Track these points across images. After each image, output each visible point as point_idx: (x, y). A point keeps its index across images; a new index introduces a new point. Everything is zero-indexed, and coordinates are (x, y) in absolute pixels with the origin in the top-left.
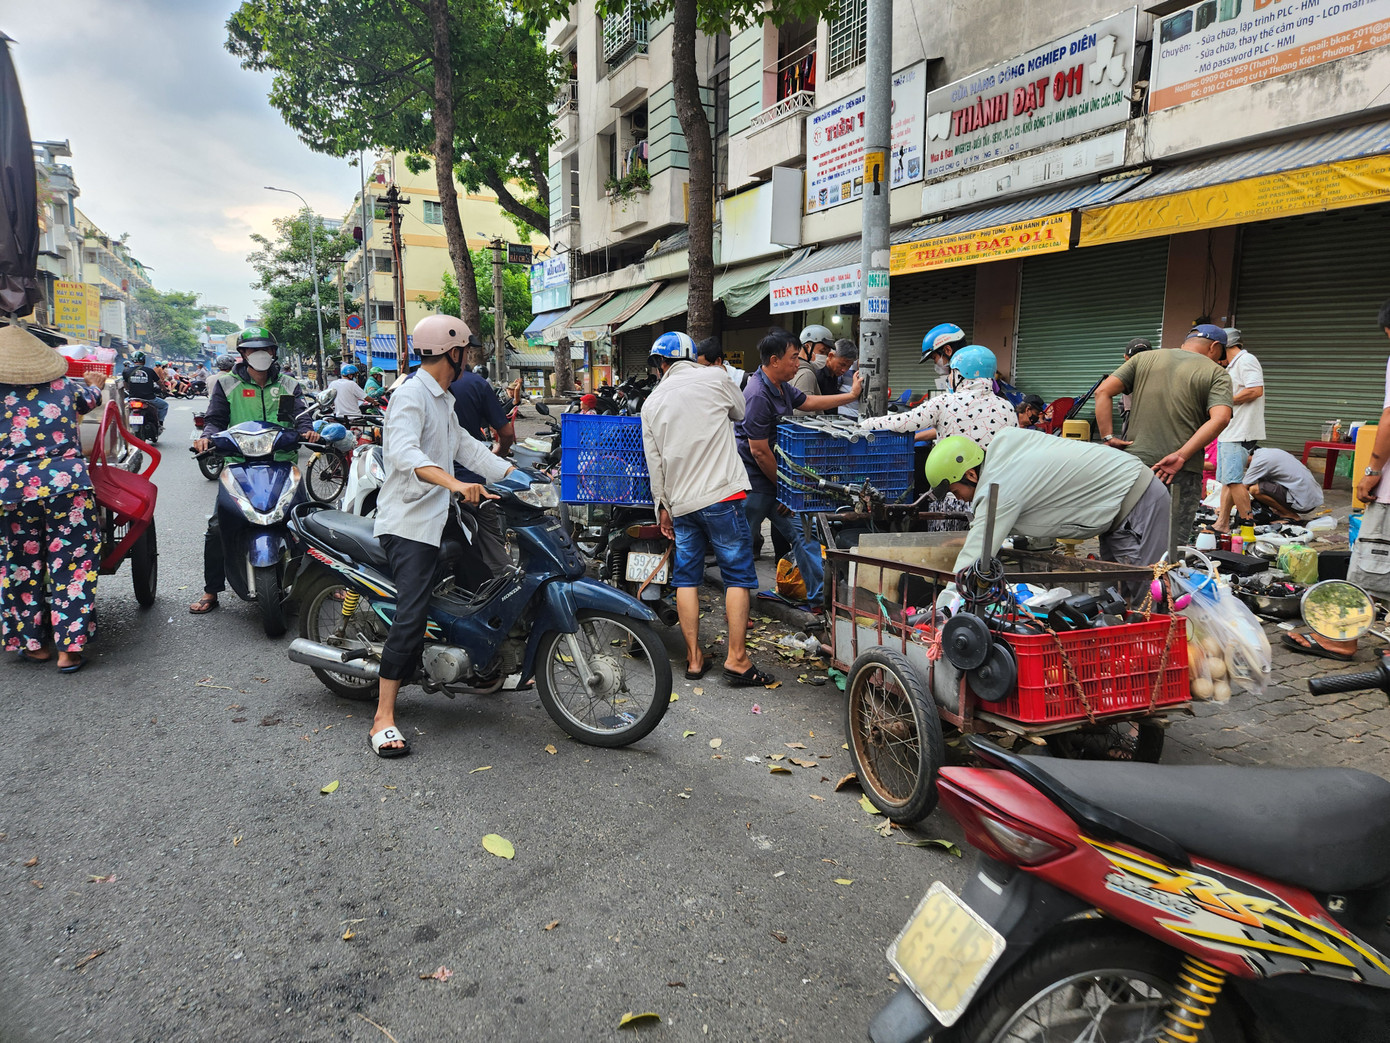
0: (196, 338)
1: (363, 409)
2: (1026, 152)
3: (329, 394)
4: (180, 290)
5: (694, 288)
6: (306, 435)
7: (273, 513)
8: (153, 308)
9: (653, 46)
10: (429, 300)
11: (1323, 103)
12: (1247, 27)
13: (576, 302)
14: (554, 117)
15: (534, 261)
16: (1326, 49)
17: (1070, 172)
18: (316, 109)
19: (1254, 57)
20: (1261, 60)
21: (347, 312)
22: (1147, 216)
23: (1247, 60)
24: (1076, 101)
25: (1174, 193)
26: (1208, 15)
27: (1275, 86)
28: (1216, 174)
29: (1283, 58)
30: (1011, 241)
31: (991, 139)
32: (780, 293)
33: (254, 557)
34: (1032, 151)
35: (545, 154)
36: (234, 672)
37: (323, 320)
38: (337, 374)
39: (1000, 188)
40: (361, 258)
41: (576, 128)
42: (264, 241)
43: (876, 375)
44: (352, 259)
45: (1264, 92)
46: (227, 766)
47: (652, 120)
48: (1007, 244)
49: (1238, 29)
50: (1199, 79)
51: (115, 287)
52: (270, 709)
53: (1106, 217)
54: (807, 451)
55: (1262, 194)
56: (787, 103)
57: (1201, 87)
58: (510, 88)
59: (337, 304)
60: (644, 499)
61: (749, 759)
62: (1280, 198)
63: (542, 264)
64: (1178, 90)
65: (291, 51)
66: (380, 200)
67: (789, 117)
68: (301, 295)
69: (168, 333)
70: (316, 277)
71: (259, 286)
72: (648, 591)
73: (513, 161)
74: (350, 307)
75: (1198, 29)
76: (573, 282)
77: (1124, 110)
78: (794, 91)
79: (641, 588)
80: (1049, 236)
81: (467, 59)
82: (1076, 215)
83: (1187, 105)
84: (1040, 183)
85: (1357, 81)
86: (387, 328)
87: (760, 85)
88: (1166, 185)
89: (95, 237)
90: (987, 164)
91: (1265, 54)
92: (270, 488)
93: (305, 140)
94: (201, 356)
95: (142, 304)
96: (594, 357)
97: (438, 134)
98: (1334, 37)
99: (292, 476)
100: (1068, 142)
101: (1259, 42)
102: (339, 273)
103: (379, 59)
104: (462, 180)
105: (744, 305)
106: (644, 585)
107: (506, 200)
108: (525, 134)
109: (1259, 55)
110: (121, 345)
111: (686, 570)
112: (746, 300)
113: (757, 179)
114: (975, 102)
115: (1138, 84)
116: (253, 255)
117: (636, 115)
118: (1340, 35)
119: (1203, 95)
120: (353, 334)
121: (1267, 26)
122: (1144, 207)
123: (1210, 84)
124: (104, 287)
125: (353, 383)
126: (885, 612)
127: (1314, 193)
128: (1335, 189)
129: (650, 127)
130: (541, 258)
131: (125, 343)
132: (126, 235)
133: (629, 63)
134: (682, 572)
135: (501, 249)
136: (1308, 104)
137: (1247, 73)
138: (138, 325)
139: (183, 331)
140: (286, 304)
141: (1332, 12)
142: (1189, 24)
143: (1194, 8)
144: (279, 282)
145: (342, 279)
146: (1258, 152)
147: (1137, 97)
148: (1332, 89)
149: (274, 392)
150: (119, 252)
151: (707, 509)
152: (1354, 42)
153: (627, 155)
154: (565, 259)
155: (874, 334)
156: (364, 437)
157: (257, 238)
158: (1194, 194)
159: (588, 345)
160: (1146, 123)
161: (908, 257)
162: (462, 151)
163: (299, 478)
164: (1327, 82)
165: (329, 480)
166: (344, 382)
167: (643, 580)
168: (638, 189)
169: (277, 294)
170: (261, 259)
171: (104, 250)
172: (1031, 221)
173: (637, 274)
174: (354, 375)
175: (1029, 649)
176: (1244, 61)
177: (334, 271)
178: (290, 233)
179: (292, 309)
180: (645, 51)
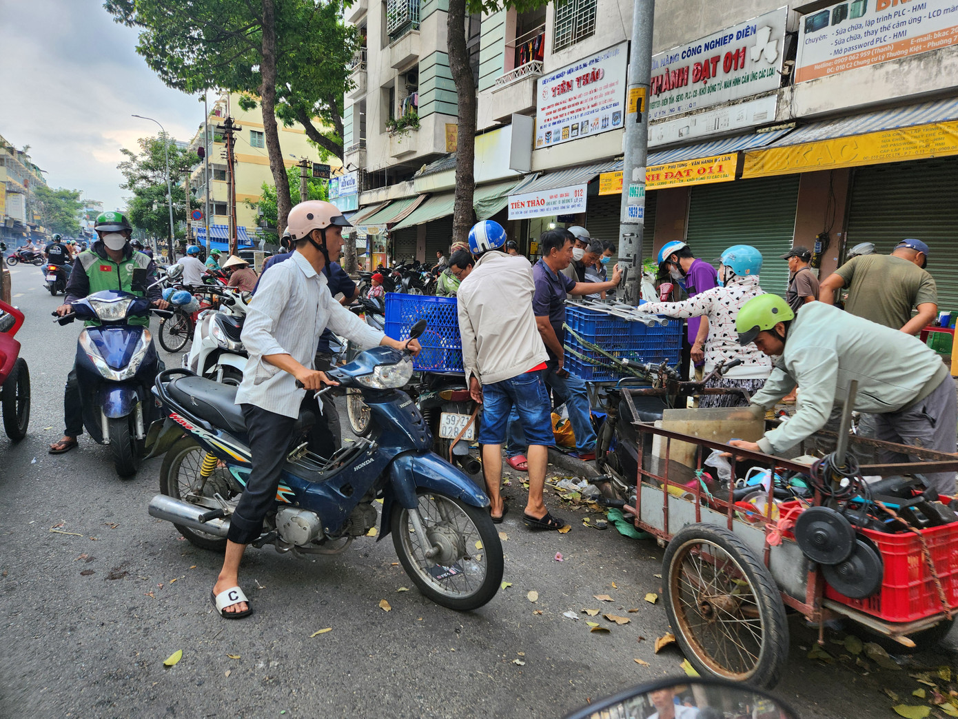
0: (78, 223)
1: (204, 279)
2: (701, 109)
3: (177, 269)
4: (67, 188)
5: (459, 198)
6: (157, 302)
7: (126, 370)
8: (47, 200)
9: (423, 25)
10: (252, 201)
11: (927, 80)
12: (870, 23)
13: (362, 207)
14: (350, 73)
15: (332, 176)
16: (930, 41)
17: (734, 124)
18: (172, 57)
19: (875, 46)
20: (880, 47)
21: (191, 208)
22: (795, 157)
23: (870, 47)
24: (740, 74)
25: (816, 141)
26: (841, 15)
27: (891, 67)
28: (847, 129)
29: (898, 46)
30: (691, 173)
31: (675, 99)
32: (516, 205)
33: (108, 408)
34: (705, 108)
35: (342, 100)
36: (86, 516)
37: (174, 213)
38: (183, 252)
39: (681, 134)
40: (203, 169)
41: (365, 82)
42: (131, 154)
43: (633, 268)
44: (197, 170)
45: (882, 71)
46: (72, 629)
47: (421, 78)
48: (688, 174)
49: (864, 24)
50: (833, 60)
51: (18, 184)
52: (117, 559)
53: (763, 157)
54: (597, 331)
55: (885, 144)
56: (523, 69)
57: (835, 66)
58: (318, 50)
59: (185, 203)
60: (455, 367)
61: (566, 614)
62: (897, 147)
63: (337, 179)
64: (816, 67)
65: (155, 13)
66: (219, 127)
67: (524, 79)
68: (157, 195)
69: (57, 218)
70: (169, 182)
71: (126, 187)
72: (458, 447)
73: (317, 105)
74: (194, 205)
75: (833, 24)
76: (360, 192)
77: (776, 81)
78: (528, 61)
79: (452, 444)
80: (720, 170)
81: (287, 27)
82: (741, 155)
83: (824, 78)
84: (711, 132)
85: (953, 65)
86: (222, 220)
87: (503, 55)
88: (808, 136)
89: (4, 147)
90: (672, 117)
91: (884, 43)
92: (124, 348)
93: (163, 79)
94: (81, 236)
95: (39, 198)
96: (374, 247)
97: (264, 80)
98: (937, 32)
99: (143, 338)
100: (732, 103)
101: (879, 35)
102: (187, 180)
103: (222, 24)
104: (281, 117)
105: (489, 212)
106: (455, 442)
107: (312, 132)
108: (328, 83)
109: (879, 44)
110: (22, 226)
111: (493, 430)
112: (490, 209)
113: (499, 123)
114: (664, 73)
115: (786, 62)
116: (122, 164)
117: (410, 74)
118: (942, 31)
119: (835, 72)
120: (196, 224)
121: (886, 23)
122: (793, 151)
123: (841, 64)
124: (10, 184)
125: (197, 260)
126: (706, 488)
127: (924, 144)
128: (941, 142)
129: (420, 83)
130: (337, 174)
131: (24, 225)
132: (28, 147)
133: (406, 37)
134: (489, 431)
135: (307, 167)
136: (915, 81)
137: (870, 57)
138: (36, 212)
139: (69, 218)
140: (146, 200)
141: (935, 14)
142: (826, 20)
143: (831, 9)
144: (141, 184)
145: (188, 184)
146: (876, 114)
147: (786, 72)
148: (934, 70)
149: (129, 268)
150: (22, 159)
151: (516, 379)
152: (952, 36)
153: (403, 102)
154: (355, 175)
155: (632, 235)
156: (204, 301)
157: (125, 152)
158: (832, 142)
159: (369, 238)
160: (792, 90)
161: (613, 182)
162: (281, 95)
163: (150, 339)
164: (931, 64)
165: (177, 334)
166: (189, 259)
167: (454, 437)
168: (410, 127)
169: (140, 193)
170: (129, 167)
171: (11, 157)
172: (707, 159)
173: (408, 188)
174: (197, 254)
175: (892, 548)
176: (867, 48)
177: (182, 178)
178: (150, 149)
179: (150, 204)
180: (418, 28)
